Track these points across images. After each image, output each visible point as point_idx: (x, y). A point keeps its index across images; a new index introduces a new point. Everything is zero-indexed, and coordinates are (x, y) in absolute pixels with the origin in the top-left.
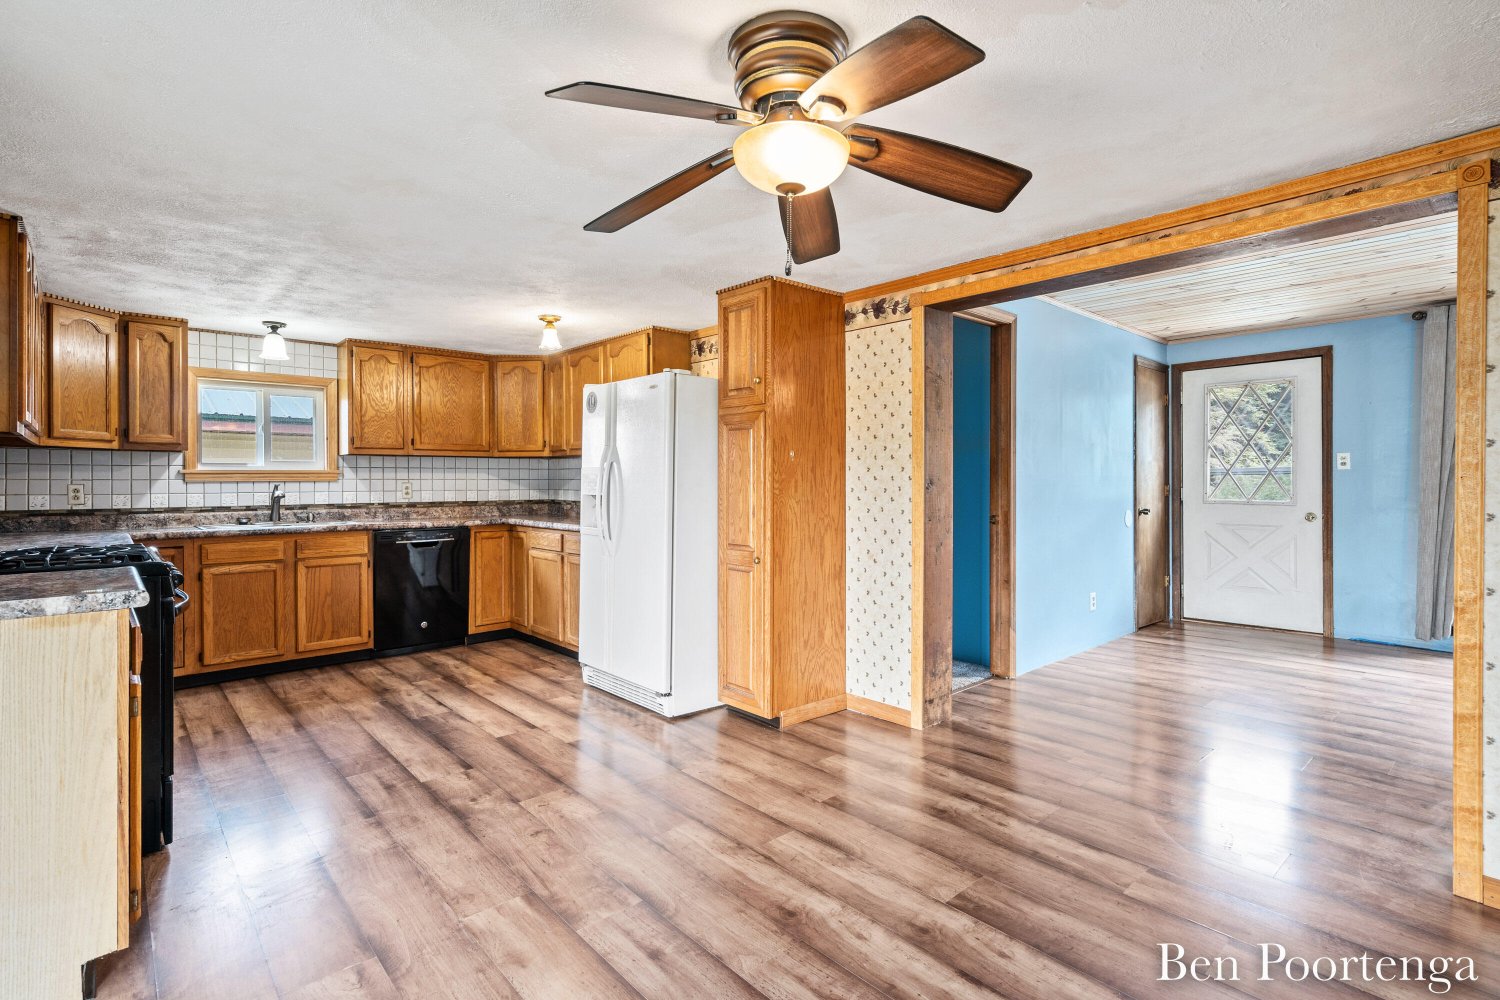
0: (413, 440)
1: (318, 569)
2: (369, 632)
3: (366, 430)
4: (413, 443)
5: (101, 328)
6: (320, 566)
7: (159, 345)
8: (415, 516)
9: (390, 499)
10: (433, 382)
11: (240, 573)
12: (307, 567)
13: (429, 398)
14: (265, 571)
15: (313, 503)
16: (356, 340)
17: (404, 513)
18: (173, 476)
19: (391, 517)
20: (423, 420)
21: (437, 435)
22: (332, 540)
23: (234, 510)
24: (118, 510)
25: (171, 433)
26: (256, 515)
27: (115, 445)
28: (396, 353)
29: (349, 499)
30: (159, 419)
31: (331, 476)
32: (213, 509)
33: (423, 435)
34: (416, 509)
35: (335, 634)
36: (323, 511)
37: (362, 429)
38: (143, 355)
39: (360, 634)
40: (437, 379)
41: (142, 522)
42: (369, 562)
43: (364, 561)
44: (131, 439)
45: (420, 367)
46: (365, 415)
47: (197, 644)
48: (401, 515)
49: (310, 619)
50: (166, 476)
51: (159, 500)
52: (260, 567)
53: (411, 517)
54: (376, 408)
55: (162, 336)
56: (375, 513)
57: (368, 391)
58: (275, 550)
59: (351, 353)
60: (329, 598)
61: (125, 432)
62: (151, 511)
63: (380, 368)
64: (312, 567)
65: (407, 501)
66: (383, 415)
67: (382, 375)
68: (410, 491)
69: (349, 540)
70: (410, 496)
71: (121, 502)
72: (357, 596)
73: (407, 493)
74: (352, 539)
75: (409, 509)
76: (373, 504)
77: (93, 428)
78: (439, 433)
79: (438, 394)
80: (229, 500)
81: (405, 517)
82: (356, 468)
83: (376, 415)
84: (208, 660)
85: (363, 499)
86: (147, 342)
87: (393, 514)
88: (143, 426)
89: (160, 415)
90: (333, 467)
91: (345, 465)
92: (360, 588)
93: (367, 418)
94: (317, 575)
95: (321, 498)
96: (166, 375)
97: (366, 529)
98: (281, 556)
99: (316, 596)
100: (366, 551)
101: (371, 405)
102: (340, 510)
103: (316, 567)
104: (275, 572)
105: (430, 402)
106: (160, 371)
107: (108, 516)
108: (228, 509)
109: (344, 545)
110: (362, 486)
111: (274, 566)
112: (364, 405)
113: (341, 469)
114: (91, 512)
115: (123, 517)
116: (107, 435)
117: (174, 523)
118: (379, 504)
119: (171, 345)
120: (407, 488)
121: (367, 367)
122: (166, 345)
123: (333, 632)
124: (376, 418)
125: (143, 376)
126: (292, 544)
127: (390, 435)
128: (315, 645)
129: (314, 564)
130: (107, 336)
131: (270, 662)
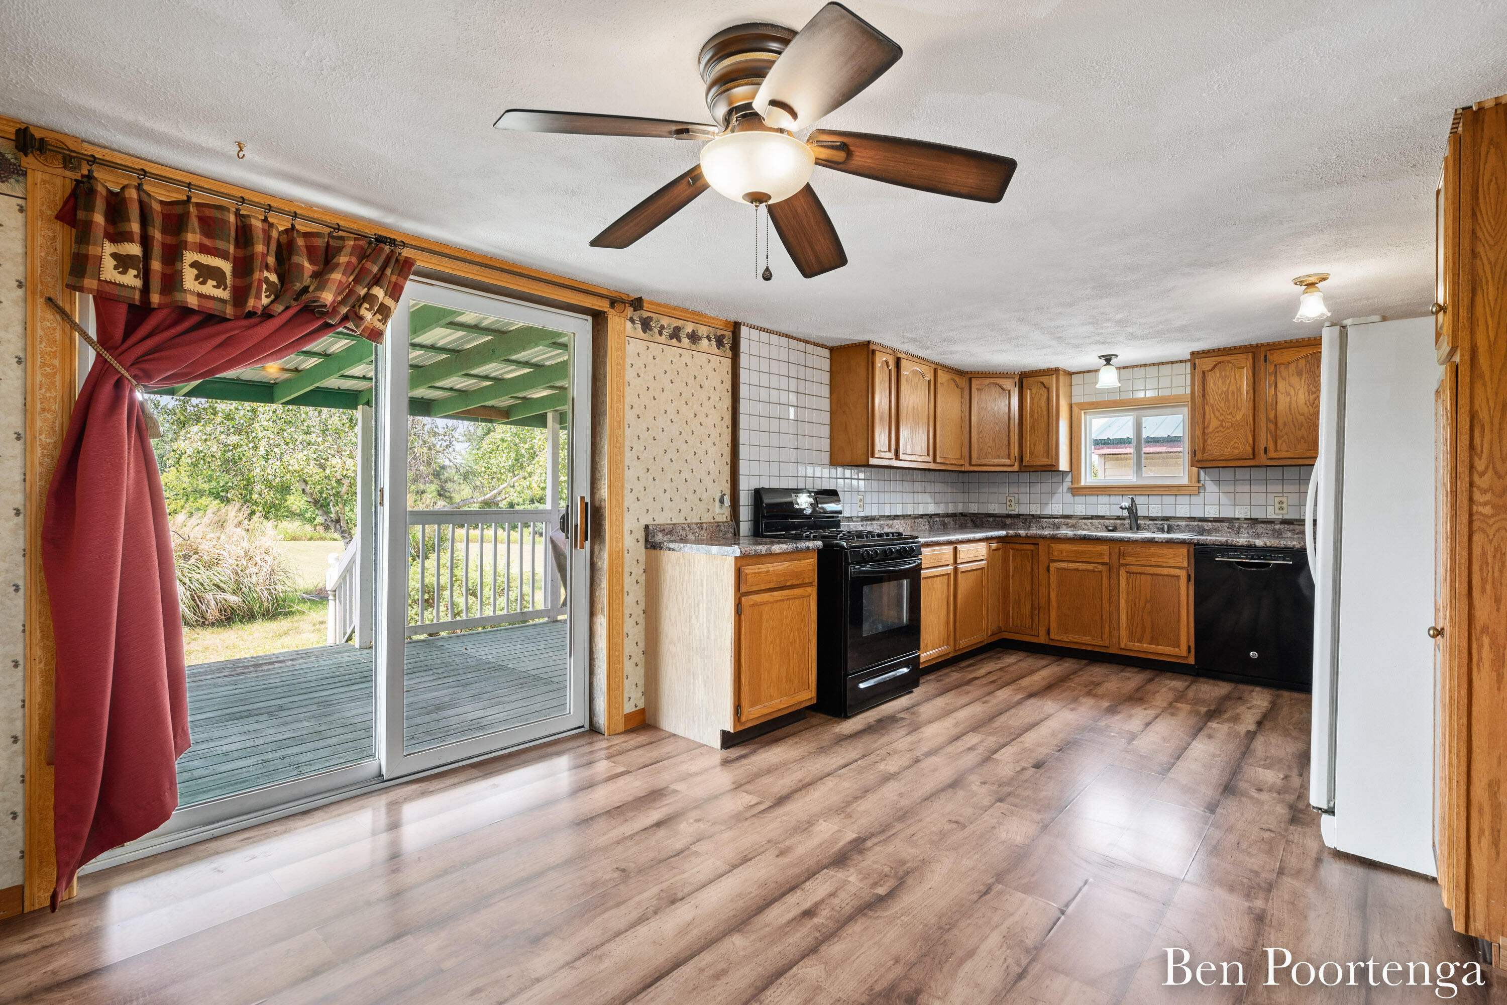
0: (1266, 448)
1: (1138, 576)
2: (1189, 647)
3: (1209, 441)
4: (1266, 452)
5: (1004, 387)
6: (1140, 573)
7: (1041, 392)
8: (1289, 534)
9: (1259, 514)
10: (1295, 380)
11: (1075, 570)
12: (1129, 573)
13: (1288, 400)
14: (1094, 571)
15: (1173, 515)
16: (1198, 352)
17: (1274, 531)
18: (1065, 491)
19: (1258, 534)
20: (1280, 424)
21: (1299, 441)
22: (1151, 550)
23: (1107, 519)
24: (1032, 515)
25: (1048, 457)
26: (1122, 524)
27: (1016, 468)
28: (1243, 356)
29: (1212, 512)
30: (1041, 447)
31: (1197, 488)
32: (1092, 518)
33: (1279, 442)
34: (1292, 527)
35: (1154, 640)
36: (1183, 523)
37: (1205, 441)
38: (1032, 400)
39: (1179, 647)
40: (1300, 374)
41: (1044, 525)
42: (1189, 576)
43: (1183, 574)
44: (1024, 464)
45: (1276, 365)
46: (1208, 427)
47: (1047, 621)
48: (1271, 532)
49: (1131, 620)
50: (1060, 490)
51: (1055, 508)
52: (1090, 567)
53: (1284, 535)
54: (1221, 418)
55: (1042, 383)
56: (1239, 528)
57: (1212, 401)
58: (1101, 555)
59: (1194, 367)
60: (1148, 606)
61: (1021, 459)
62: (1052, 517)
63: (1226, 375)
64: (1133, 573)
65: (1280, 517)
66: (1229, 425)
67: (1228, 382)
68: (1284, 505)
69: (1168, 551)
70: (1285, 511)
71: (1034, 510)
72: (1176, 609)
73: (1281, 508)
74: (1171, 551)
75: (1282, 527)
76: (1238, 519)
77: (998, 457)
78: (1303, 437)
79: (1301, 392)
80: (1103, 511)
81: (1276, 534)
82: (1219, 482)
83: (1221, 425)
84: (1052, 636)
85: (1227, 513)
86: (1034, 391)
87: (1260, 530)
88: (1031, 453)
89: (1042, 444)
90: (1193, 480)
91: (1207, 478)
92: (1179, 601)
93: (1211, 429)
94: (1138, 581)
95: (1183, 510)
96: (1045, 413)
98: (1106, 560)
99: (1137, 600)
100: (1186, 564)
101: (1215, 416)
102: (1200, 524)
103: (1137, 573)
104: (1101, 572)
105: (1290, 403)
106: (1042, 411)
107: (1025, 519)
108: (1103, 517)
109: (1162, 556)
110: (1224, 499)
111: (1100, 567)
112: (1208, 416)
113: (1202, 482)
114: (1018, 516)
115: (1034, 521)
116: (1008, 461)
117: (1064, 527)
118: (1246, 519)
119: (1048, 389)
120: (1281, 502)
121: (1210, 378)
122: (1046, 390)
123: (1152, 638)
124: (1221, 429)
125: (1031, 417)
126: (1117, 550)
127: (1236, 445)
128: (1134, 645)
129: (1135, 571)
130: (1009, 392)
131: (1098, 650)
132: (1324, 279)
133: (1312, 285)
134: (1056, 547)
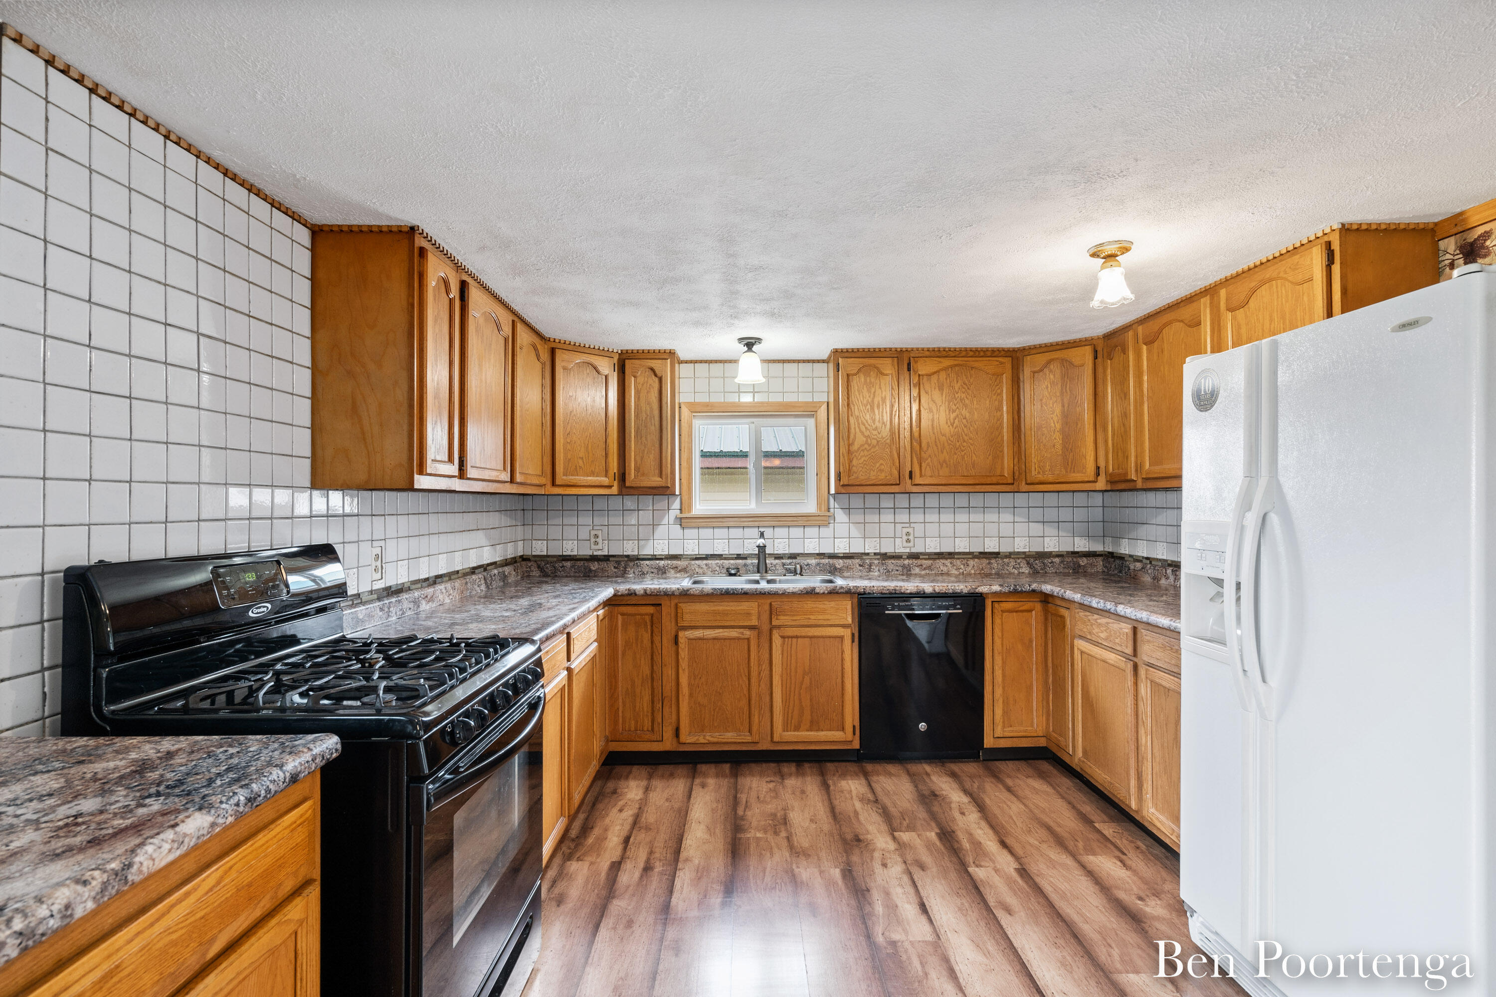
0: (911, 473)
1: (794, 640)
2: (854, 727)
3: (855, 462)
4: (911, 477)
5: (600, 369)
6: (797, 637)
7: (650, 381)
8: (917, 570)
9: (888, 548)
10: (936, 394)
11: (714, 639)
12: (783, 637)
13: (931, 417)
14: (739, 639)
15: (802, 552)
16: (842, 351)
17: (904, 566)
18: (672, 521)
19: (888, 571)
20: (924, 445)
21: (942, 466)
22: (810, 604)
23: (726, 559)
24: (628, 556)
25: (661, 476)
26: (745, 565)
27: (615, 490)
28: (889, 361)
29: (841, 548)
30: (651, 461)
31: (821, 520)
32: (707, 557)
33: (923, 465)
34: (919, 562)
35: (814, 725)
36: (813, 561)
37: (851, 461)
38: (638, 392)
39: (843, 729)
40: (941, 388)
41: (646, 569)
42: (853, 635)
43: (847, 633)
44: (628, 484)
45: (919, 375)
46: (853, 444)
47: (674, 716)
48: (900, 569)
49: (786, 701)
50: (665, 521)
51: (659, 546)
52: (734, 633)
53: (913, 572)
54: (867, 433)
55: (652, 370)
56: (870, 565)
57: (857, 413)
58: (748, 614)
59: (837, 367)
60: (807, 679)
61: (622, 477)
62: (654, 558)
63: (870, 382)
64: (788, 637)
65: (908, 550)
66: (874, 442)
67: (873, 390)
68: (911, 537)
69: (829, 605)
70: (911, 544)
71: (630, 549)
72: (839, 680)
73: (908, 541)
74: (833, 604)
75: (911, 561)
76: (868, 554)
77: (593, 474)
78: (945, 461)
79: (942, 408)
80: (720, 548)
81: (905, 571)
82: (848, 510)
83: (867, 442)
84: (684, 738)
85: (857, 548)
86: (641, 380)
87: (891, 567)
88: (637, 469)
89: (652, 456)
90: (823, 509)
91: (836, 506)
92: (843, 668)
93: (855, 447)
94: (794, 647)
95: (811, 546)
96: (656, 413)
97: (849, 592)
98: (754, 622)
99: (793, 674)
100: (850, 620)
101: (860, 430)
102: (831, 561)
103: (792, 637)
104: (748, 639)
105: (933, 420)
106: (652, 409)
107: (618, 563)
108: (720, 557)
109: (823, 612)
110: (855, 532)
111: (747, 633)
112: (852, 430)
113: (832, 510)
114: (607, 558)
115: (631, 564)
116: (605, 481)
117: (672, 571)
118: (875, 554)
119: (660, 379)
120: (908, 534)
121: (856, 382)
122: (657, 380)
123: (812, 722)
124: (866, 446)
125: (637, 416)
126: (767, 607)
127: (882, 467)
128: (791, 735)
129: (790, 634)
130: (606, 377)
131: (744, 748)
132: (1125, 250)
133: (1112, 257)
134: (687, 607)
